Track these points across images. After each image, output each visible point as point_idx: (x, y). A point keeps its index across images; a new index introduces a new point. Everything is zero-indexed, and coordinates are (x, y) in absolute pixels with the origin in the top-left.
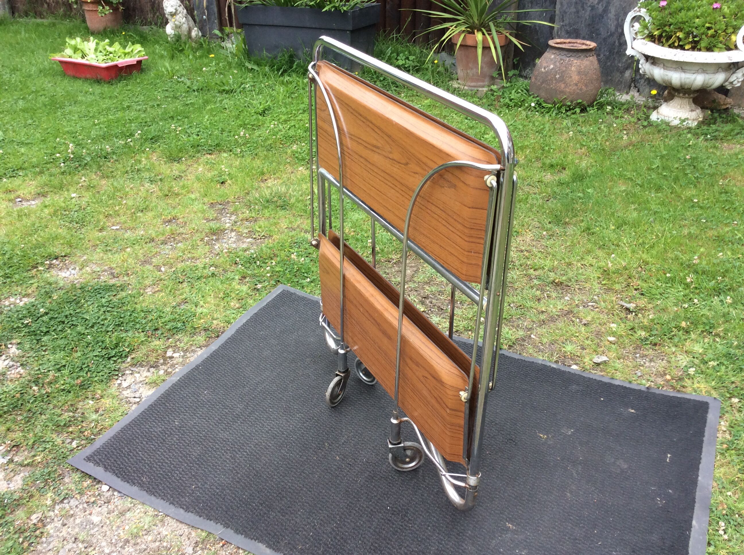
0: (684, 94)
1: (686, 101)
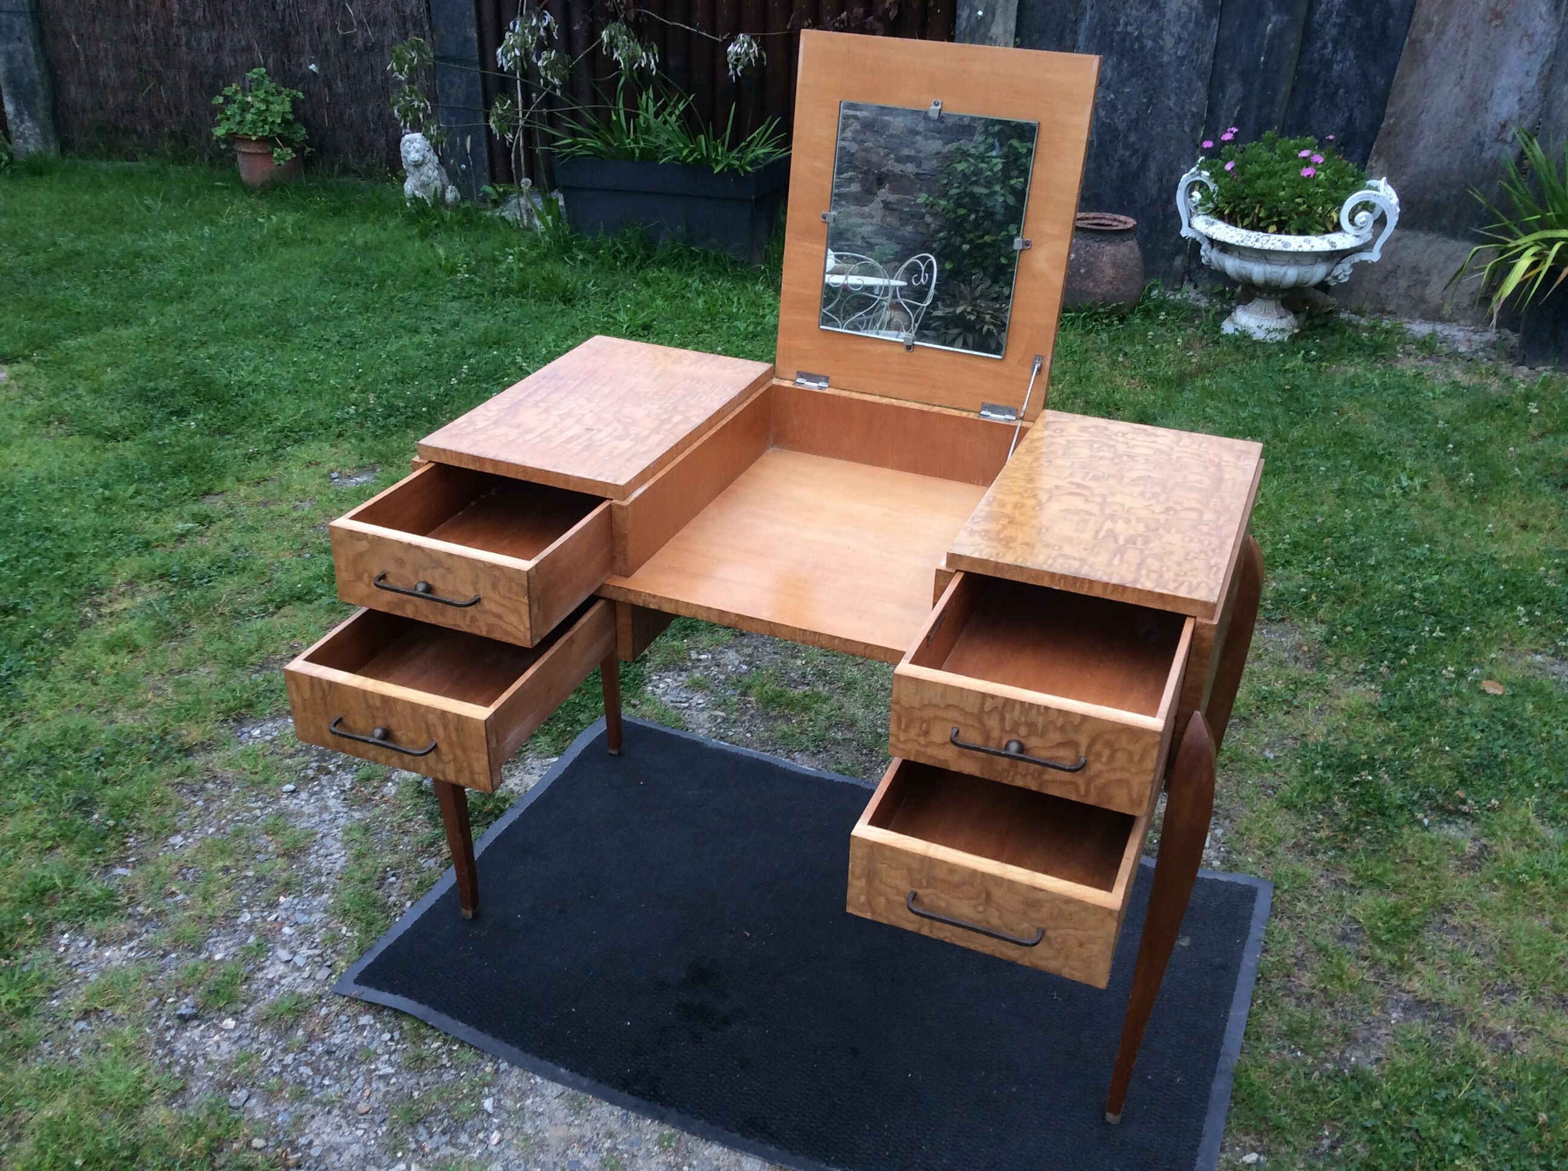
0: (1269, 294)
1: (1272, 304)
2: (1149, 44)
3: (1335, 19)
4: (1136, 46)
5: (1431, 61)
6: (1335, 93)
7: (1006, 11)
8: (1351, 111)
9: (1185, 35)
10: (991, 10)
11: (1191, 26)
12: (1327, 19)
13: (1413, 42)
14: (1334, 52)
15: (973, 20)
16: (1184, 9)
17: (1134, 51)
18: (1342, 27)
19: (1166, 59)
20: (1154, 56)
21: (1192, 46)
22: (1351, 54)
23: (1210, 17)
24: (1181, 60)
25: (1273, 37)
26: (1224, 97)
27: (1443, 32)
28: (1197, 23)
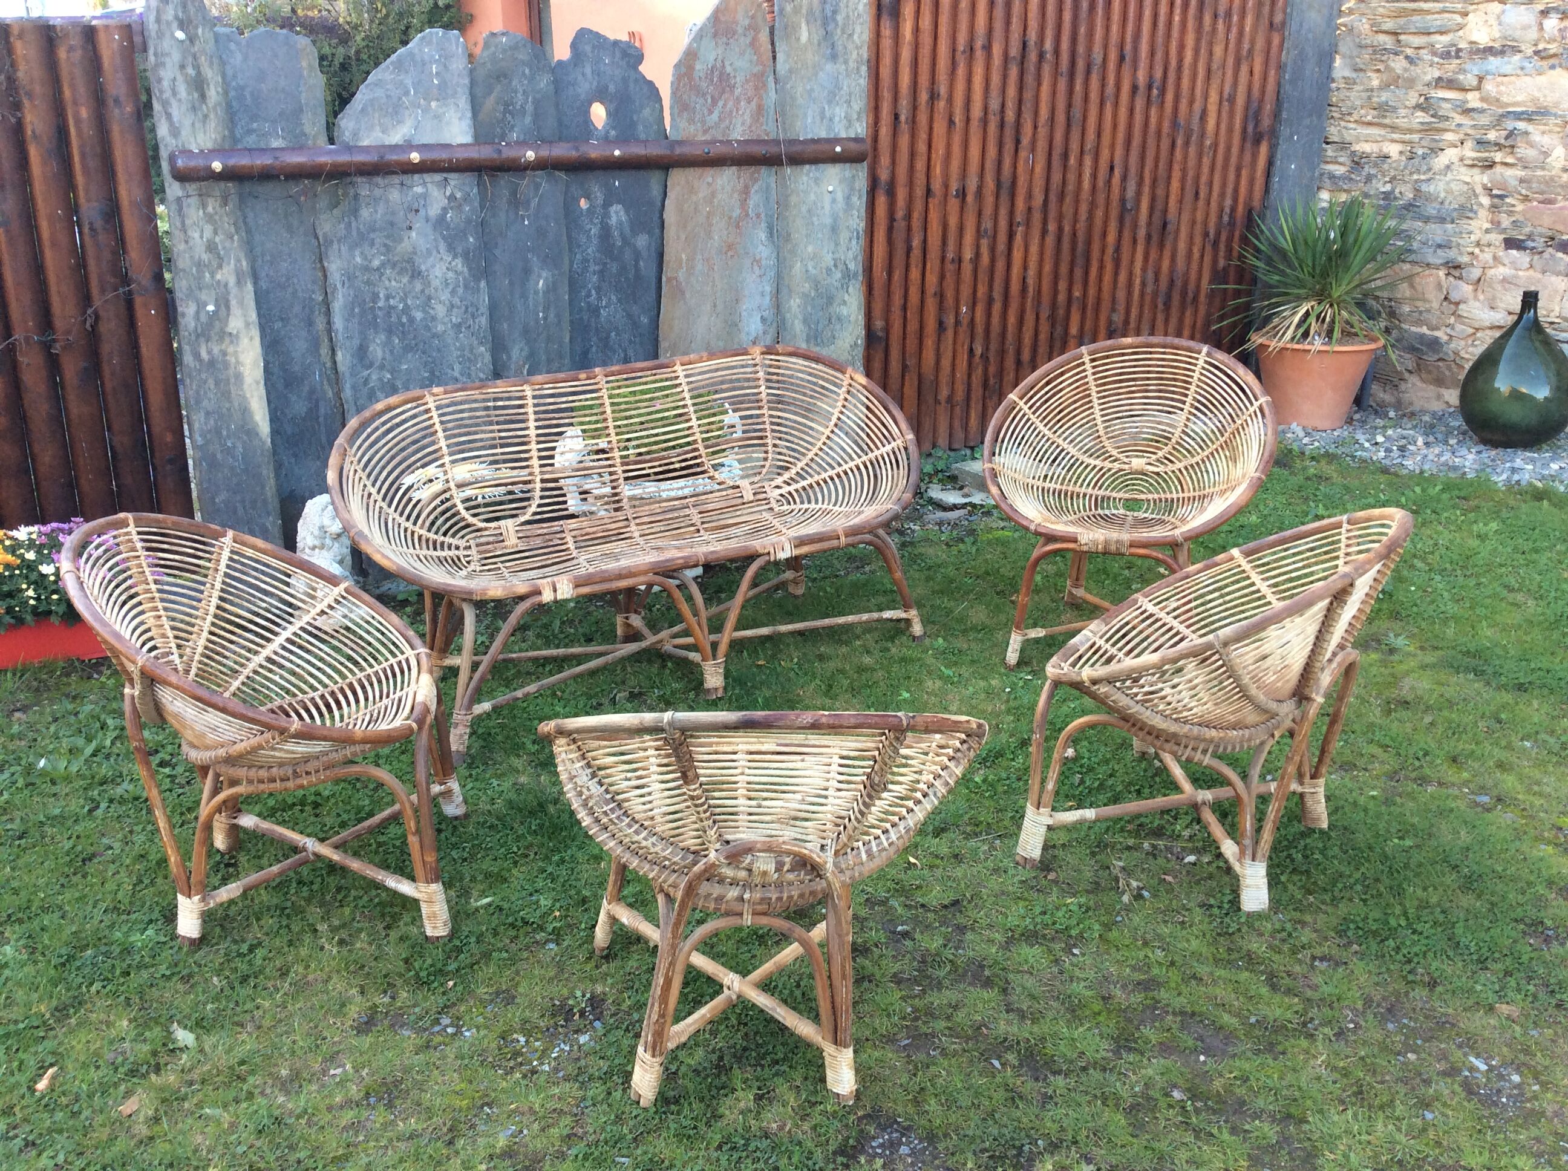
2: (418, 315)
3: (593, 267)
4: (404, 320)
5: (688, 296)
6: (608, 337)
7: (241, 303)
8: (625, 351)
9: (456, 301)
10: (223, 303)
11: (460, 291)
12: (586, 269)
13: (669, 280)
14: (599, 298)
15: (203, 318)
16: (450, 274)
17: (403, 325)
18: (601, 273)
19: (440, 328)
20: (427, 328)
21: (466, 312)
22: (613, 297)
23: (477, 280)
24: (458, 327)
25: (547, 292)
26: (509, 358)
27: (693, 268)
28: (466, 287)
